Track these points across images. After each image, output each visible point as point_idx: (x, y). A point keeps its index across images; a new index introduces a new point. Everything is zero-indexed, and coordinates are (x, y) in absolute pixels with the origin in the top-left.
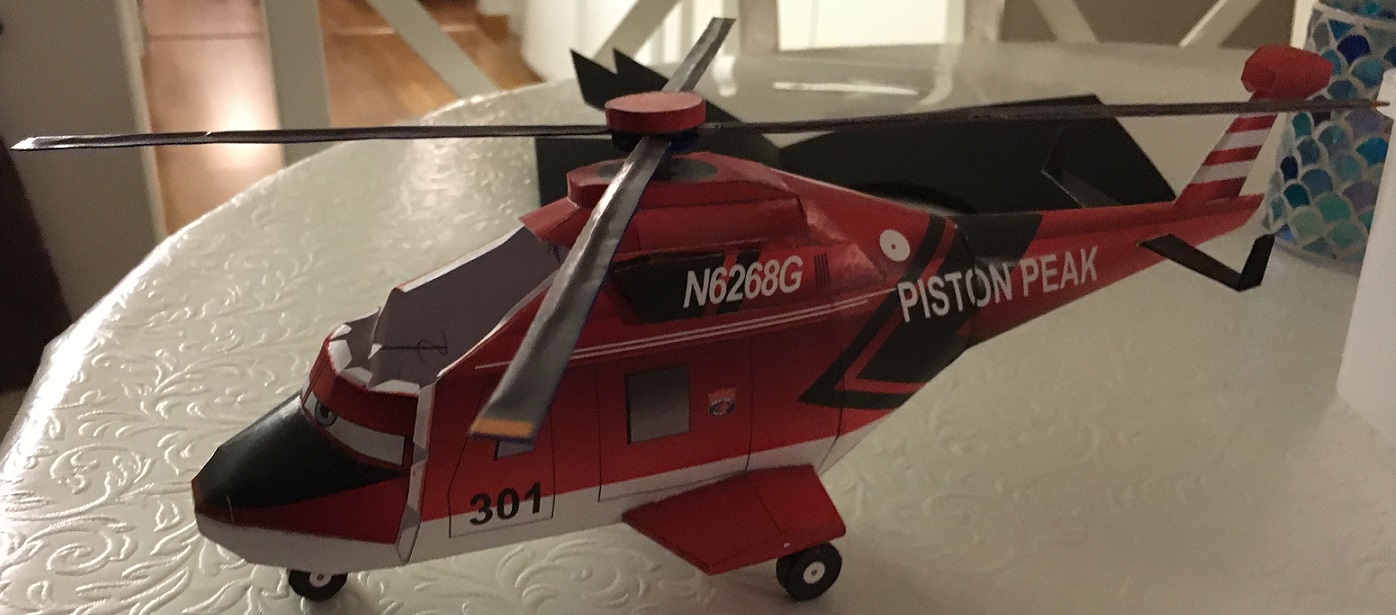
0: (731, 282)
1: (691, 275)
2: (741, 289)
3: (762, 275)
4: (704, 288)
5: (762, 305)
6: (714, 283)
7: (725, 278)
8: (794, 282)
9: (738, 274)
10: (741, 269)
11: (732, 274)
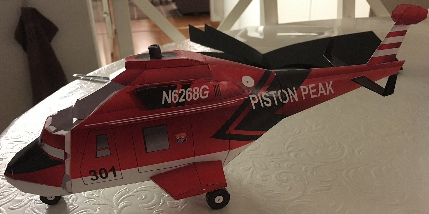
0: (180, 95)
1: (164, 93)
2: (185, 98)
3: (193, 93)
4: (169, 97)
5: (193, 103)
6: (173, 95)
7: (177, 94)
8: (206, 95)
9: (182, 92)
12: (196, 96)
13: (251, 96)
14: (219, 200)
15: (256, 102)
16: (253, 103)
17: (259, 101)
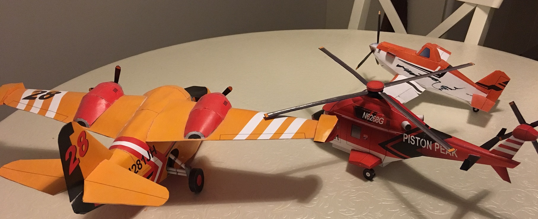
0: (371, 117)
1: (365, 113)
2: (372, 119)
3: (376, 119)
4: (366, 116)
5: (375, 124)
6: (368, 116)
7: (369, 116)
8: (382, 122)
9: (372, 116)
10: (373, 116)
11: (371, 116)
12: (377, 121)
13: (404, 134)
14: (368, 174)
15: (406, 138)
16: (404, 138)
17: (408, 138)
